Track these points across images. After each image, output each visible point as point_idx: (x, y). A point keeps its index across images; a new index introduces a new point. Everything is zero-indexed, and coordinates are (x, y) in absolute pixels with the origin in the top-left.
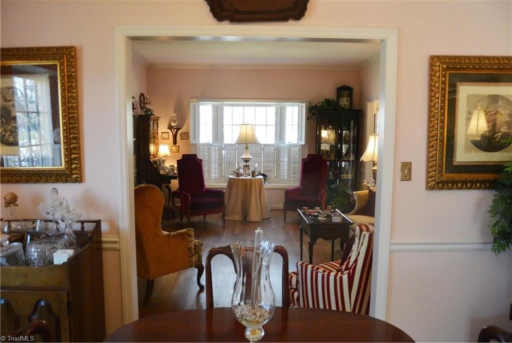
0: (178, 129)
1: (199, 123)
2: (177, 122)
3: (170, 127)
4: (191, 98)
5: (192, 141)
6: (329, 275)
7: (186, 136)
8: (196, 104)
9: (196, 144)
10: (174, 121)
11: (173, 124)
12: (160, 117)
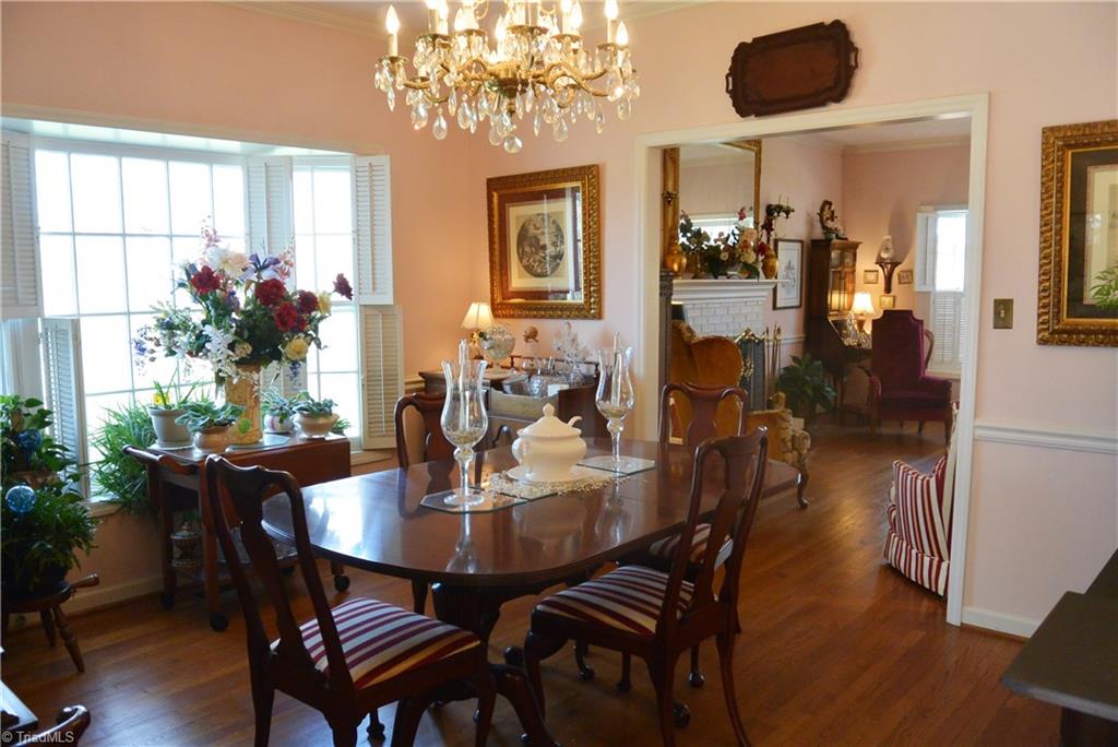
0: (895, 264)
1: (935, 253)
2: (891, 251)
3: (880, 262)
4: (922, 204)
5: (918, 287)
6: (916, 478)
7: (908, 277)
8: (930, 215)
9: (929, 293)
10: (887, 249)
11: (884, 255)
12: (860, 243)
